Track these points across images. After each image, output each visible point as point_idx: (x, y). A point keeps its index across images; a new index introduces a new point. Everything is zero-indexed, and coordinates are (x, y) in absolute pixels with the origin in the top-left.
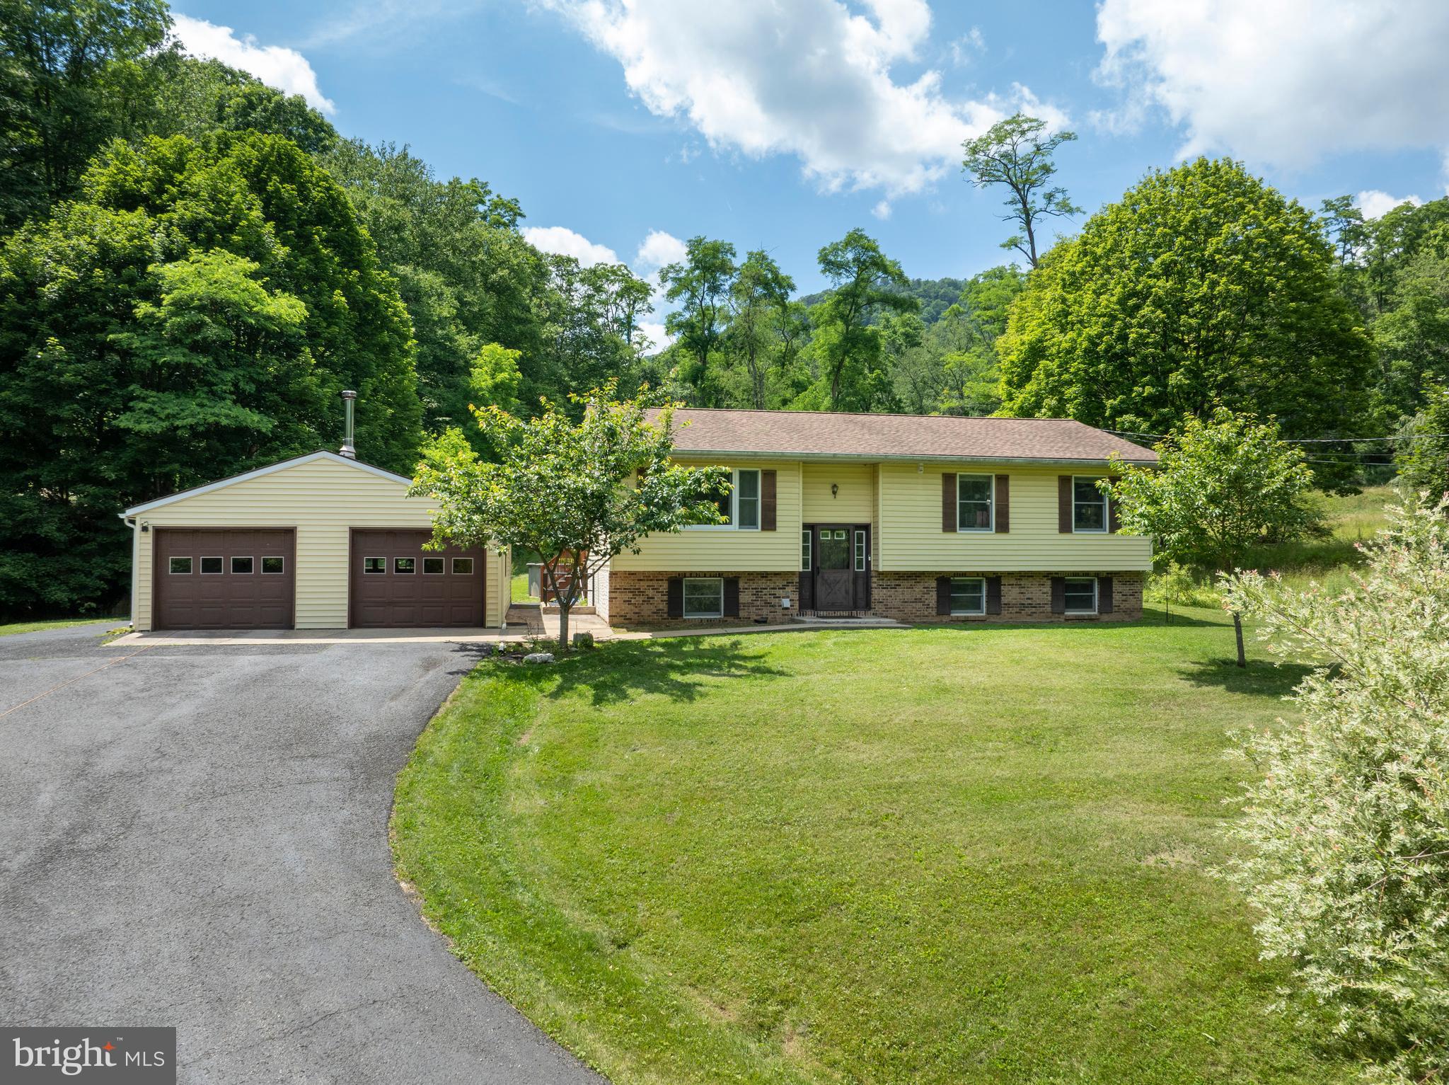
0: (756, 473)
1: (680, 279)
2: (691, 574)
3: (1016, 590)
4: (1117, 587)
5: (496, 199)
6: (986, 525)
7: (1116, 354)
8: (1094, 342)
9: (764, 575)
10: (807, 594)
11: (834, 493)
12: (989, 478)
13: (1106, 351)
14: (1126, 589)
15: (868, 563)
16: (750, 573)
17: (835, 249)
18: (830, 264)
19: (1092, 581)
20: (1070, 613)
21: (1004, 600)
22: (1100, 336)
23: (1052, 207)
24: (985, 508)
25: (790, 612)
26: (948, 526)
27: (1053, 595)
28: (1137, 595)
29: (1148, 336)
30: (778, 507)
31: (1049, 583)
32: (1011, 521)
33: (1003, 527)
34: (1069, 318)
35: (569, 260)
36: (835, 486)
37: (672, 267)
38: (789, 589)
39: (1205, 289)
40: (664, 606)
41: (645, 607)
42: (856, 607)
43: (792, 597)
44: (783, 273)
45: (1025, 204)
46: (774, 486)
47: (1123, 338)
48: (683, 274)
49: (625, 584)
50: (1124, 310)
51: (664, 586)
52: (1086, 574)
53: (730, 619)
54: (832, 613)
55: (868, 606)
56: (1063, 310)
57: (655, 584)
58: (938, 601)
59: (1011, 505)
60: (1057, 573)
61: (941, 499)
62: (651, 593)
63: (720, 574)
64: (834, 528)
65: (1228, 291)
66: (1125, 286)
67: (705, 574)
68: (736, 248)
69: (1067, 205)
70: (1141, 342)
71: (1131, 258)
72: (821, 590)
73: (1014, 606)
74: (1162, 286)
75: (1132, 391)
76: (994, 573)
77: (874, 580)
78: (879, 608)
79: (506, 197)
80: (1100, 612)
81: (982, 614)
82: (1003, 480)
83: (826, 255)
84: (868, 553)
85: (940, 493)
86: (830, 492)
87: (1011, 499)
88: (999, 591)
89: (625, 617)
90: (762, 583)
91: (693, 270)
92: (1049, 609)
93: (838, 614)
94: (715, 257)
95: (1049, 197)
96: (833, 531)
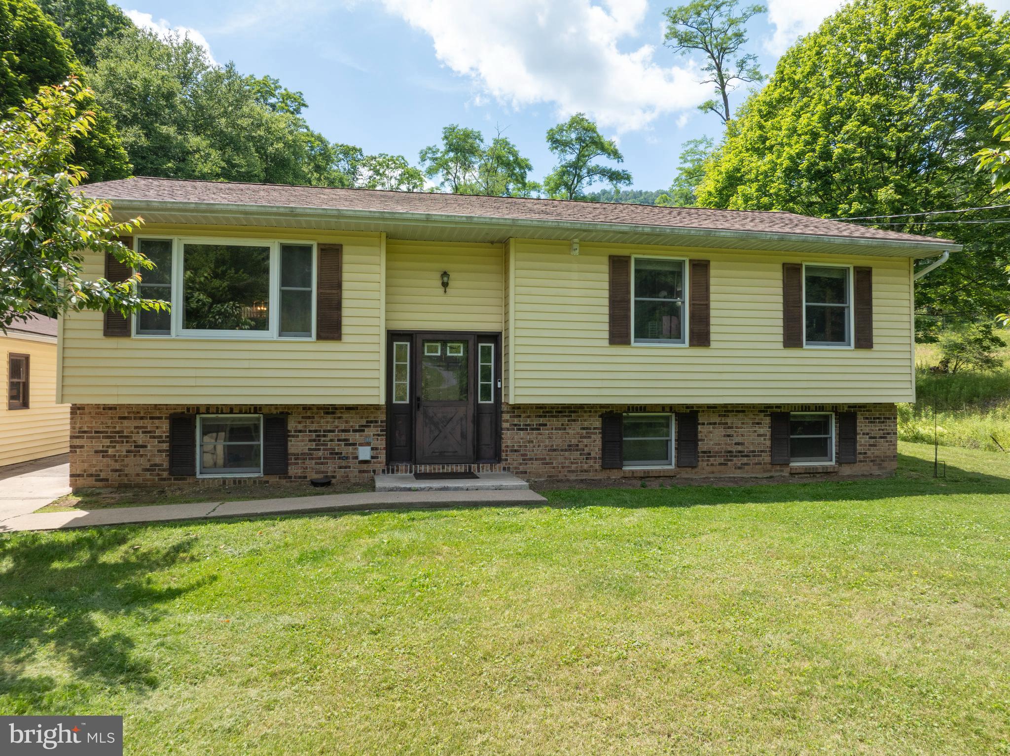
0: (307, 249)
1: (436, 159)
2: (208, 408)
3: (719, 432)
4: (862, 426)
5: (284, 92)
6: (676, 335)
7: (819, 171)
8: (795, 160)
9: (331, 410)
10: (401, 439)
11: (445, 285)
12: (681, 264)
13: (808, 170)
14: (875, 429)
15: (498, 391)
16: (306, 408)
17: (561, 130)
18: (556, 142)
19: (827, 418)
20: (798, 464)
21: (702, 446)
22: (801, 155)
23: (744, 74)
24: (675, 312)
25: (370, 467)
26: (618, 336)
27: (773, 438)
28: (890, 436)
29: (854, 151)
30: (345, 303)
31: (767, 420)
32: (713, 329)
33: (701, 338)
34: (768, 143)
35: (354, 149)
36: (445, 274)
37: (430, 149)
38: (371, 432)
39: (915, 100)
40: (163, 460)
41: (131, 460)
42: (478, 457)
43: (374, 443)
44: (522, 155)
45: (719, 69)
46: (337, 269)
47: (826, 155)
48: (439, 155)
49: (97, 425)
50: (826, 128)
51: (164, 427)
52: (820, 407)
53: (273, 479)
54: (438, 469)
55: (497, 457)
56: (761, 136)
57: (148, 423)
58: (604, 449)
59: (713, 305)
60: (778, 406)
61: (606, 294)
62: (140, 438)
63: (256, 409)
64: (445, 337)
65: (942, 101)
66: (827, 103)
67: (231, 409)
68: (484, 135)
69: (757, 73)
70: (846, 159)
71: (832, 77)
72: (423, 435)
73: (717, 454)
74: (866, 102)
75: (837, 209)
76: (688, 406)
77: (506, 416)
78: (513, 459)
79: (292, 90)
80: (839, 462)
81: (670, 467)
82: (701, 268)
83: (553, 134)
84: (498, 376)
85: (606, 285)
86: (439, 283)
87: (712, 297)
88: (696, 435)
89: (97, 477)
90: (327, 423)
91: (447, 152)
92: (768, 459)
93: (448, 469)
94: (465, 141)
95: (741, 64)
96: (444, 343)
